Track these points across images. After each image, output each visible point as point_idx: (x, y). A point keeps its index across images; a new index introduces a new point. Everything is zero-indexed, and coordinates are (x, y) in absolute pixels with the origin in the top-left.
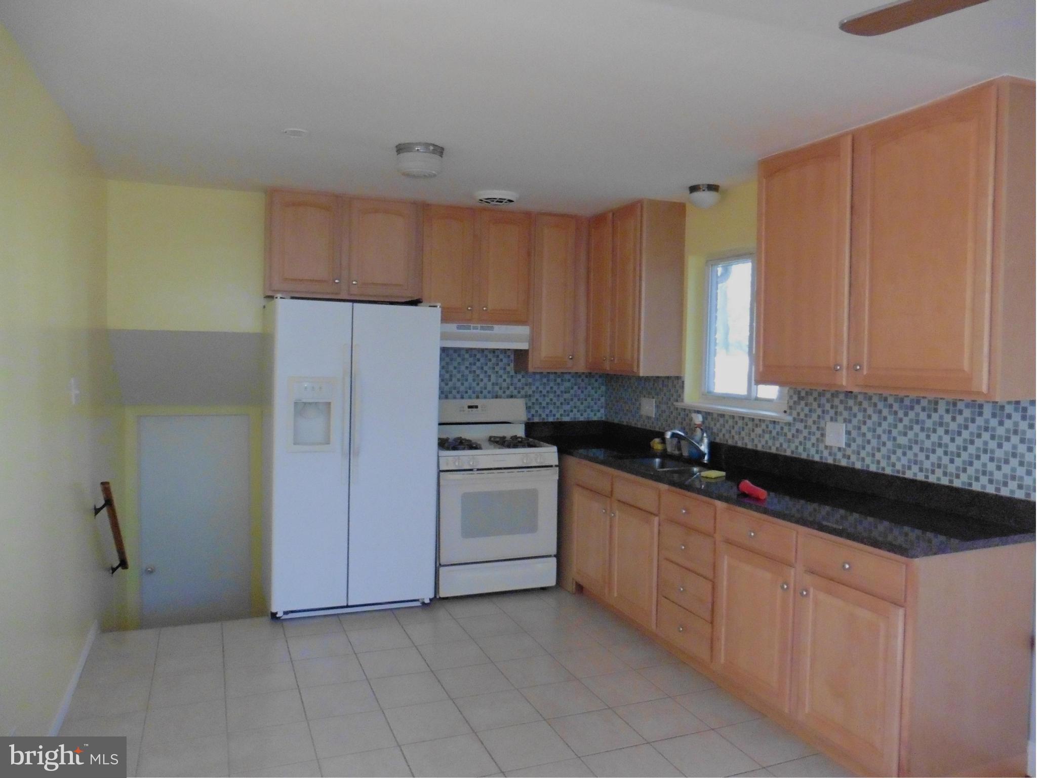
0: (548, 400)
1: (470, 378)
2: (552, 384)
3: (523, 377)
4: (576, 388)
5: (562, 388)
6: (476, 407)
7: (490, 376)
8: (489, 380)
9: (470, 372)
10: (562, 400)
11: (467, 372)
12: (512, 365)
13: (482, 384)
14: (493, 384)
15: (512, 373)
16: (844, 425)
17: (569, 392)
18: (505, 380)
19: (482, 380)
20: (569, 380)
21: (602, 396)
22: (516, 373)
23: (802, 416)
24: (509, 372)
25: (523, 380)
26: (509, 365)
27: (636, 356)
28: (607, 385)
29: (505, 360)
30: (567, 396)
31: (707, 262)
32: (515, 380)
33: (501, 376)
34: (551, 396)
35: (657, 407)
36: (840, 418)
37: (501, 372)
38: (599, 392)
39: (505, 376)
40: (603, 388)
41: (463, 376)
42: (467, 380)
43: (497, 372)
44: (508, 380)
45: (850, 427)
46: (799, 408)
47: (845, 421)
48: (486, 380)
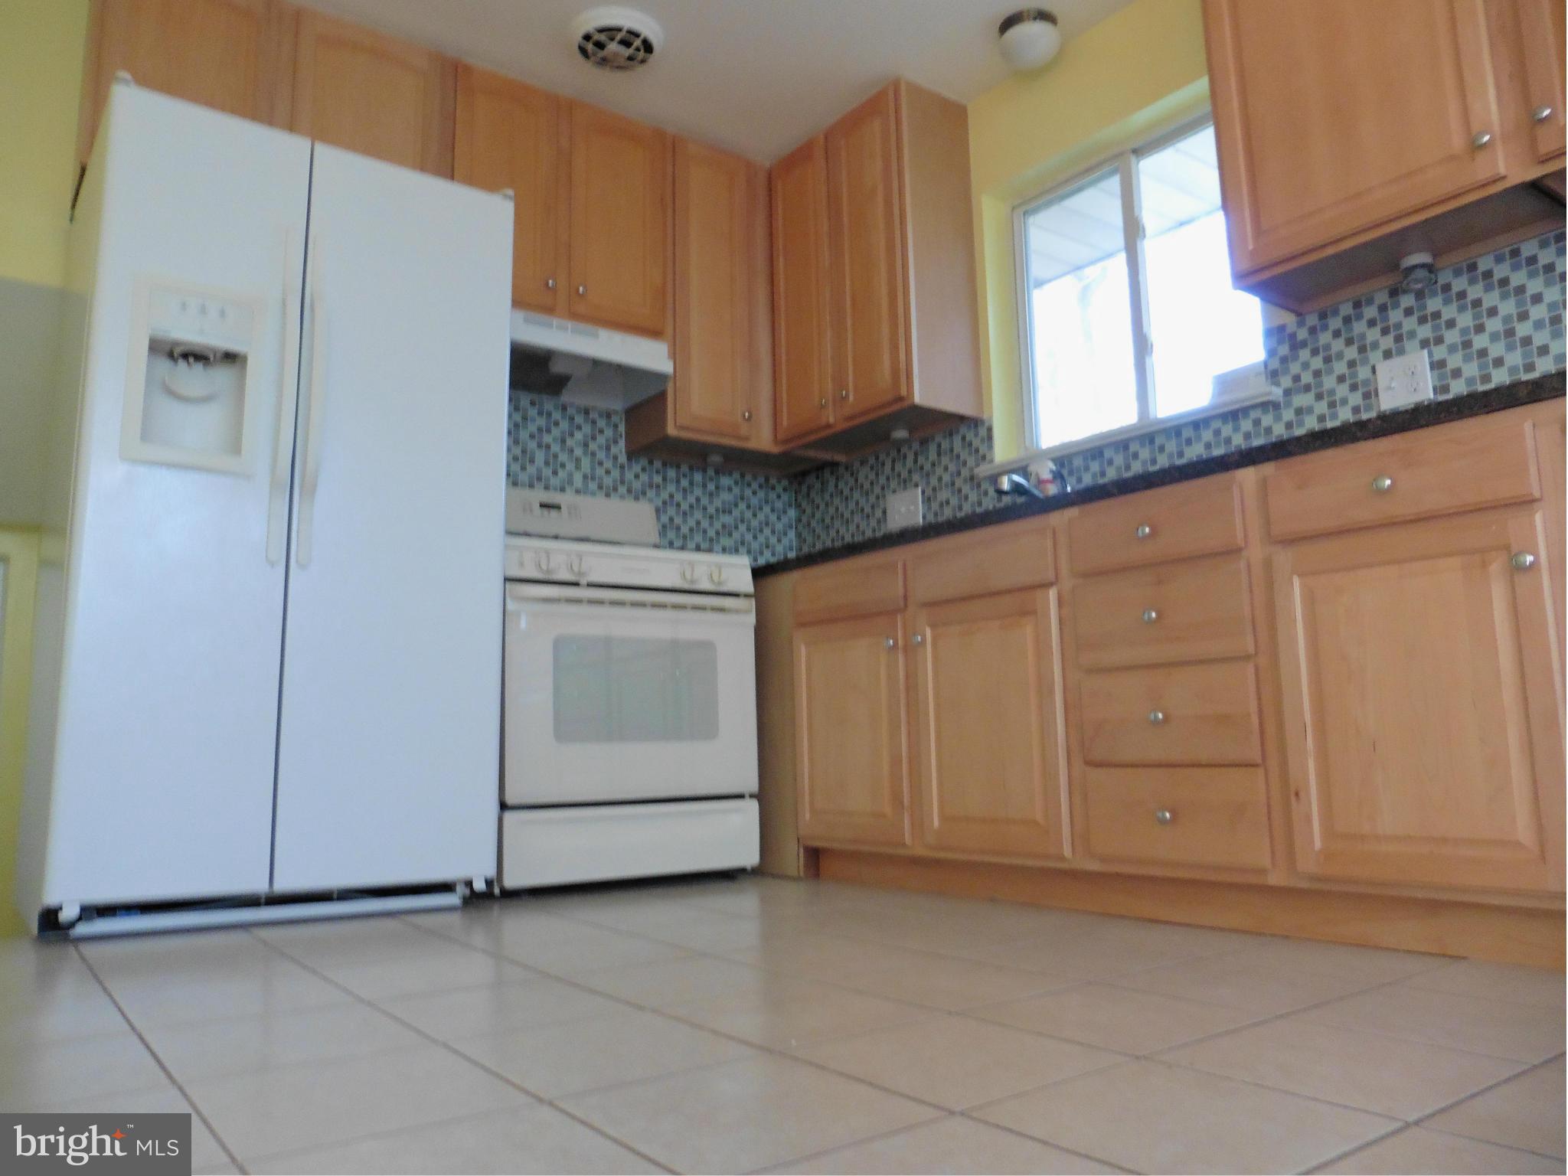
0: (691, 522)
1: (540, 457)
2: (698, 491)
3: (644, 469)
4: (742, 506)
5: (718, 503)
6: (558, 507)
7: (578, 460)
8: (578, 467)
9: (540, 446)
10: (718, 525)
11: (532, 445)
12: (622, 443)
13: (562, 474)
14: (585, 477)
15: (623, 459)
16: (1425, 352)
17: (730, 512)
18: (608, 472)
19: (563, 466)
20: (730, 489)
21: (791, 527)
22: (629, 458)
23: (1307, 378)
24: (615, 458)
25: (644, 477)
26: (616, 442)
27: (903, 366)
28: (798, 506)
29: (609, 433)
30: (727, 519)
31: (1013, 209)
32: (629, 476)
33: (601, 464)
34: (698, 515)
35: (927, 500)
36: (1411, 345)
37: (601, 455)
38: (785, 520)
39: (608, 464)
40: (792, 513)
41: (524, 452)
42: (532, 461)
43: (593, 454)
44: (616, 473)
45: (1440, 352)
46: (1295, 368)
47: (1425, 344)
48: (570, 466)
